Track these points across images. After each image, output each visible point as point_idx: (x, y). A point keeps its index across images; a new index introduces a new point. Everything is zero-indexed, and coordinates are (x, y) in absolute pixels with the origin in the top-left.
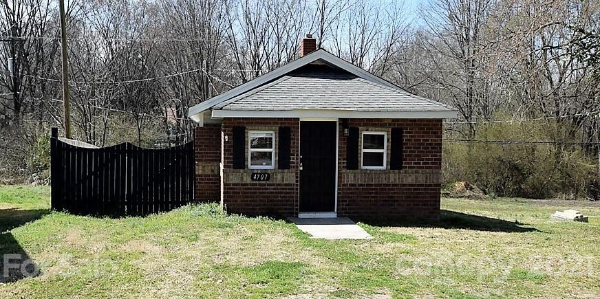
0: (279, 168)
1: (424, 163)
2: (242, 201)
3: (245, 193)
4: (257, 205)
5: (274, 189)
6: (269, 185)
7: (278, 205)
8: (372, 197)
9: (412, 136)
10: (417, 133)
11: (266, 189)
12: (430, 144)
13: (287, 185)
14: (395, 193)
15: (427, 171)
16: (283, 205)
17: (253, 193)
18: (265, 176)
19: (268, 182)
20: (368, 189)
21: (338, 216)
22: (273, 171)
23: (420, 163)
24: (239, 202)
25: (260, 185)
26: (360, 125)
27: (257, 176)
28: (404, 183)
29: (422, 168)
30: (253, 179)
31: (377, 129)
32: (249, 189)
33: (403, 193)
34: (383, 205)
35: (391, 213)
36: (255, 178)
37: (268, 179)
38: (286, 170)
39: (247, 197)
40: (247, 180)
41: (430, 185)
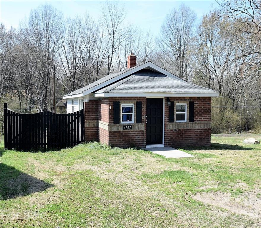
0: (136, 123)
1: (204, 119)
2: (118, 140)
3: (120, 136)
4: (126, 142)
5: (134, 134)
6: (131, 131)
7: (136, 142)
8: (181, 136)
9: (198, 105)
10: (201, 104)
11: (130, 134)
12: (206, 109)
13: (140, 131)
14: (191, 134)
15: (205, 122)
16: (138, 142)
17: (124, 136)
18: (130, 127)
19: (131, 130)
20: (178, 132)
21: (165, 146)
22: (133, 125)
23: (201, 119)
25: (127, 132)
26: (174, 100)
27: (126, 127)
28: (195, 128)
29: (203, 121)
30: (123, 129)
31: (183, 102)
32: (121, 134)
33: (194, 133)
34: (185, 140)
35: (189, 143)
36: (125, 128)
37: (131, 128)
38: (140, 124)
39: (121, 138)
40: (121, 129)
41: (206, 129)
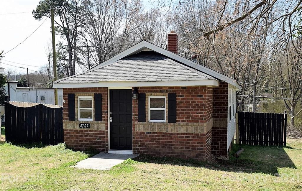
0: (95, 121)
1: (192, 118)
2: (74, 141)
3: (76, 136)
4: (83, 144)
5: (93, 134)
6: (90, 131)
7: (95, 144)
8: (156, 141)
9: (184, 99)
10: (187, 96)
11: (88, 134)
12: (197, 105)
13: (101, 131)
14: (172, 139)
15: (195, 124)
16: (98, 144)
17: (81, 136)
18: (87, 125)
19: (89, 129)
20: (153, 136)
21: (133, 154)
22: (92, 122)
23: (189, 118)
24: (73, 141)
25: (85, 131)
26: (146, 91)
27: (82, 125)
28: (178, 132)
29: (191, 122)
30: (80, 127)
31: (158, 94)
32: (78, 133)
33: (178, 139)
34: (163, 147)
35: (169, 153)
36: (81, 126)
37: (89, 127)
38: (100, 122)
39: (77, 138)
40: (77, 127)
41: (197, 134)
